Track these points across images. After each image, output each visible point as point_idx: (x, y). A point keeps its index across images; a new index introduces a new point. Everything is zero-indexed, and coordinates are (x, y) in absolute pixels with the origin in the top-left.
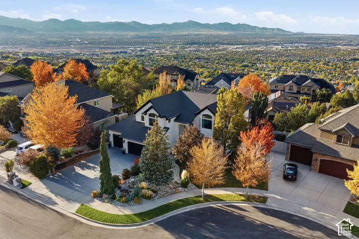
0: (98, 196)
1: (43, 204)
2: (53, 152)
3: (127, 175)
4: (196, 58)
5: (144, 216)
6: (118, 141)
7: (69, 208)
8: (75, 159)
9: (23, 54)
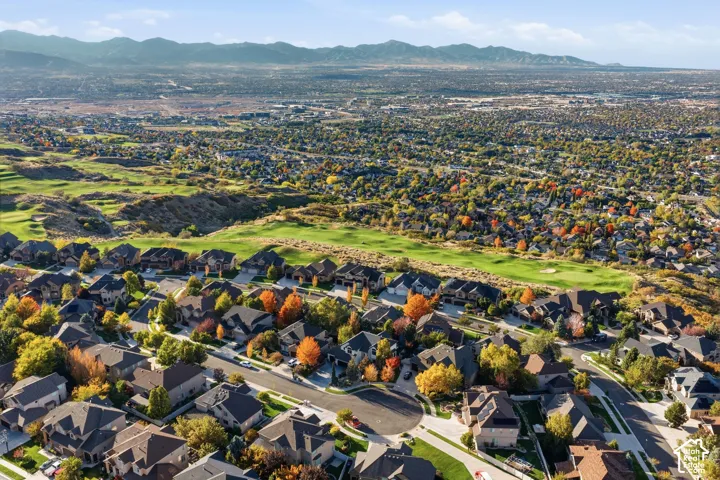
0: (331, 385)
1: (312, 388)
2: (307, 365)
3: (340, 376)
4: (401, 131)
5: (349, 392)
6: (332, 359)
7: (323, 389)
8: (315, 368)
9: (85, 130)
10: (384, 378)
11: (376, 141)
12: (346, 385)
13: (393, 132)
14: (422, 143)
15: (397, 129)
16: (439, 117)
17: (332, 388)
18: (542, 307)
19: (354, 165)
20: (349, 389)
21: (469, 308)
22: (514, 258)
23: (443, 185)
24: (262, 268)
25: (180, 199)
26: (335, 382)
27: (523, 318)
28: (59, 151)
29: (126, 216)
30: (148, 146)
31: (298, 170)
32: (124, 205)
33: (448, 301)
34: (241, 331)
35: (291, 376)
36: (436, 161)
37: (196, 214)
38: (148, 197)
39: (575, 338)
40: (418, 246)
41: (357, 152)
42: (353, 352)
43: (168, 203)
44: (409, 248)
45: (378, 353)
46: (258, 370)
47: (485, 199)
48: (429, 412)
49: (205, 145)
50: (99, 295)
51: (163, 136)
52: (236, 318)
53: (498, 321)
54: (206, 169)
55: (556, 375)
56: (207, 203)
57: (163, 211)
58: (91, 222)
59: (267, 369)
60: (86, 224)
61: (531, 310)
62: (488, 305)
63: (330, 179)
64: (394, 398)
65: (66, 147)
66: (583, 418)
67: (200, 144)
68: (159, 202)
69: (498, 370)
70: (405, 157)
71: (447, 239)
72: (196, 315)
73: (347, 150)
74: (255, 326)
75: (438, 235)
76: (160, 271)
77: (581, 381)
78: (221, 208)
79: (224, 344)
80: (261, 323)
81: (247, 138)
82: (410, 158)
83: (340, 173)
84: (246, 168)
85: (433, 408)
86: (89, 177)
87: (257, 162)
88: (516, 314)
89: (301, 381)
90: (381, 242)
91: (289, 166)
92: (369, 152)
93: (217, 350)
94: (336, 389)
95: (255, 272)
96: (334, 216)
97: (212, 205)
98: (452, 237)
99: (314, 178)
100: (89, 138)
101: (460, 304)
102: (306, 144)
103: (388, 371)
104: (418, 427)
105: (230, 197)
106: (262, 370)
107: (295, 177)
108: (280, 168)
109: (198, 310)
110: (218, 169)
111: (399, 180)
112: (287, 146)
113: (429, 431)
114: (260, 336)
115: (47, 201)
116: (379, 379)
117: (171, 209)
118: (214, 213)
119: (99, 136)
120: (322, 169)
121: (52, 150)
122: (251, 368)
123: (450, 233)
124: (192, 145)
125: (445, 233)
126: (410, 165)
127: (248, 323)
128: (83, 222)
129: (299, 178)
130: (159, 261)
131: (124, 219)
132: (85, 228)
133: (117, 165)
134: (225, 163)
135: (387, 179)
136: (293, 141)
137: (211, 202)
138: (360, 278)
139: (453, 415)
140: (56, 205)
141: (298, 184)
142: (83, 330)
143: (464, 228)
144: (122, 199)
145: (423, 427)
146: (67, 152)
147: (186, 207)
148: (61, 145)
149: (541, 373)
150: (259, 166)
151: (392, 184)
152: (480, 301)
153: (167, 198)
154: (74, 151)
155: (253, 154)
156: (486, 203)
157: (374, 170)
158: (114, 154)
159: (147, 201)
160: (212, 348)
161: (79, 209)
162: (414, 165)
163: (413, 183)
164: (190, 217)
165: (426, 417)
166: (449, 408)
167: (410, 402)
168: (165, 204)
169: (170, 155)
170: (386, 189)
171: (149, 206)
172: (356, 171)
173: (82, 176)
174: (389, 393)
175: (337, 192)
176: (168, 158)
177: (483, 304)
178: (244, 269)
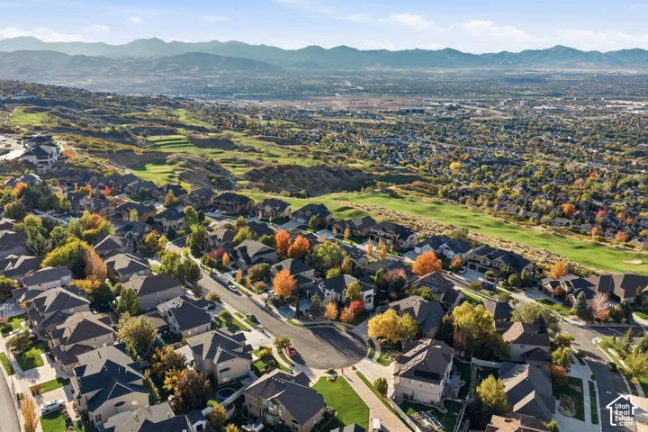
0: (294, 317)
1: (276, 317)
2: (282, 297)
4: (547, 130)
5: (306, 326)
6: (310, 295)
7: (284, 320)
8: (291, 301)
9: (263, 117)
10: (342, 318)
11: (518, 137)
12: (307, 319)
13: (539, 130)
14: (566, 140)
15: (544, 127)
16: (594, 118)
17: (294, 320)
18: (567, 283)
19: (482, 155)
20: (310, 323)
21: (489, 275)
22: (598, 245)
23: (567, 178)
24: (308, 218)
25: (300, 168)
26: (299, 315)
27: (547, 292)
28: (235, 130)
29: (250, 177)
30: (307, 132)
31: (428, 156)
32: (251, 168)
33: (473, 267)
34: (243, 261)
35: (264, 305)
36: (574, 158)
37: (311, 183)
38: (274, 164)
39: (598, 320)
40: (499, 225)
41: (494, 145)
42: (327, 291)
43: (290, 170)
44: (488, 225)
45: (347, 295)
46: (240, 295)
47: (609, 193)
48: (371, 357)
49: (355, 133)
50: (161, 223)
51: (324, 124)
52: (244, 249)
53: (518, 292)
54: (343, 151)
55: (536, 347)
56: (323, 173)
57: (283, 177)
58: (218, 179)
59: (249, 296)
60: (213, 180)
61: (554, 284)
62: (510, 273)
63: (452, 166)
64: (347, 339)
65: (240, 128)
66: (534, 392)
67: (350, 132)
68: (282, 169)
69: (459, 329)
70: (541, 151)
71: (539, 224)
72: (217, 244)
73: (485, 143)
74: (256, 258)
75: (531, 219)
76: (225, 212)
77: (559, 357)
78: (336, 180)
79: (228, 270)
80: (263, 256)
81: (395, 129)
82: (546, 154)
83: (467, 161)
84: (379, 152)
85: (377, 354)
86: (241, 149)
87: (391, 148)
88: (541, 288)
89: (271, 309)
90: (462, 217)
91: (421, 153)
92: (506, 146)
93: (219, 275)
94: (297, 322)
95: (302, 221)
96: (434, 193)
97: (327, 176)
98: (546, 223)
99: (439, 164)
100: (264, 123)
101: (482, 271)
102: (447, 136)
103: (348, 312)
104: (350, 368)
105: (347, 171)
106: (244, 296)
107: (421, 162)
108: (411, 153)
109: (219, 240)
110: (356, 151)
111: (522, 170)
112: (429, 137)
113: (359, 374)
114: (255, 267)
115: (189, 160)
116: (338, 319)
117: (291, 176)
118: (327, 183)
119: (271, 122)
120: (450, 157)
121: (229, 129)
122: (237, 293)
123: (545, 218)
124: (344, 133)
125: (540, 217)
126: (545, 159)
127: (251, 255)
128: (211, 178)
129: (424, 164)
130: (227, 204)
131: (247, 179)
132: (212, 183)
133: (273, 143)
134: (364, 147)
135: (512, 169)
136: (437, 133)
137: (327, 173)
138: (390, 235)
139: (393, 364)
140: (196, 163)
141: (421, 167)
142: (120, 243)
143: (563, 216)
144: (253, 164)
145: (354, 369)
146: (240, 131)
147: (304, 176)
148: (238, 126)
149: (514, 342)
150: (392, 151)
151: (514, 174)
152: (503, 270)
153: (289, 167)
154: (246, 131)
155: (393, 143)
156: (608, 197)
157: (503, 161)
158: (277, 134)
159: (271, 168)
160: (217, 272)
161: (213, 168)
162: (548, 160)
163: (537, 174)
164: (305, 184)
165: (365, 361)
166: (394, 357)
167: (359, 345)
168: (286, 171)
169: (321, 138)
170: (506, 178)
171: (272, 171)
172: (484, 160)
173: (236, 147)
174: (344, 333)
175: (455, 176)
176: (318, 141)
177: (505, 272)
178: (294, 218)
